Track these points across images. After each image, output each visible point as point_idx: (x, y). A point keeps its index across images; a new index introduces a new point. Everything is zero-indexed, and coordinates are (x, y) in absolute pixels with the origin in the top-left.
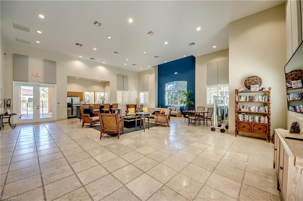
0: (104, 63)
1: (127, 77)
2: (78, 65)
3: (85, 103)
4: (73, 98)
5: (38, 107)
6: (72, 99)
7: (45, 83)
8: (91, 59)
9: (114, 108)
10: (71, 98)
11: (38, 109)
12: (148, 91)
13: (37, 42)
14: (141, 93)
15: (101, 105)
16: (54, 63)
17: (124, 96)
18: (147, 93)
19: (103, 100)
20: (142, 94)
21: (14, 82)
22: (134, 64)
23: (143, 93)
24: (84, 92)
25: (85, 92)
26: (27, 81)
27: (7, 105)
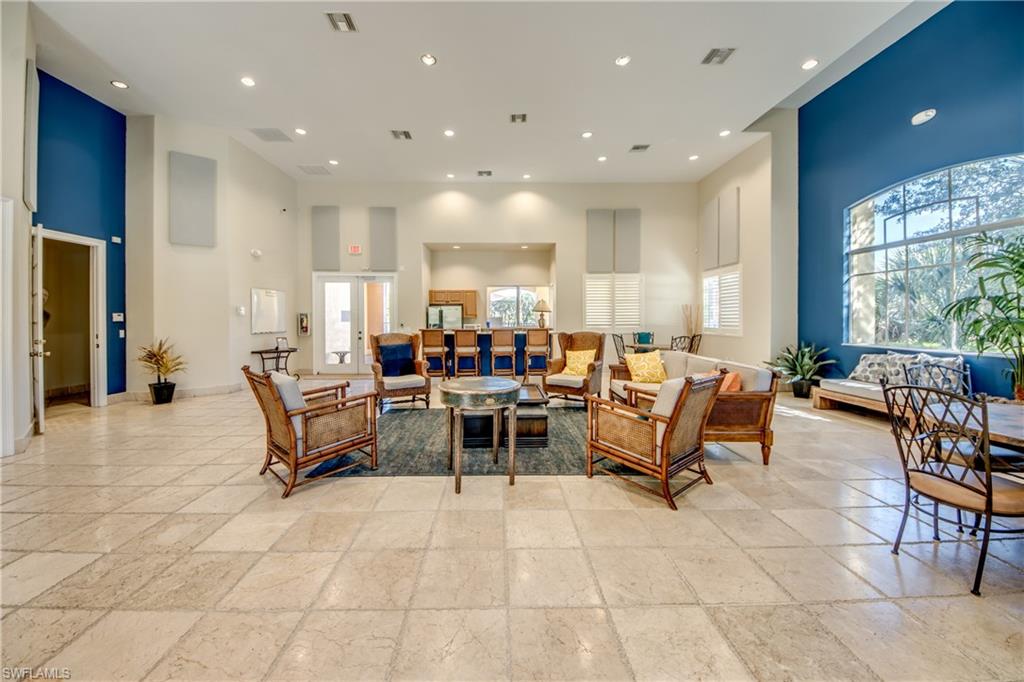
0: (526, 177)
1: (631, 215)
2: (452, 205)
3: (488, 324)
4: (443, 308)
5: (360, 335)
6: (441, 312)
7: (374, 271)
8: (480, 173)
9: (534, 345)
10: (439, 308)
11: (360, 338)
12: (740, 265)
13: (331, 162)
14: (706, 277)
15: (516, 332)
16: (390, 212)
17: (619, 295)
18: (732, 277)
19: (542, 315)
20: (710, 282)
21: (315, 275)
22: (636, 148)
23: (716, 278)
24: (486, 291)
25: (489, 289)
26: (338, 270)
27: (302, 328)
